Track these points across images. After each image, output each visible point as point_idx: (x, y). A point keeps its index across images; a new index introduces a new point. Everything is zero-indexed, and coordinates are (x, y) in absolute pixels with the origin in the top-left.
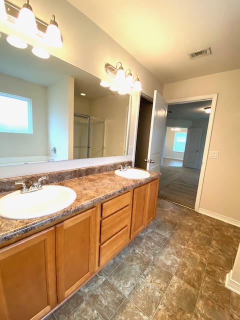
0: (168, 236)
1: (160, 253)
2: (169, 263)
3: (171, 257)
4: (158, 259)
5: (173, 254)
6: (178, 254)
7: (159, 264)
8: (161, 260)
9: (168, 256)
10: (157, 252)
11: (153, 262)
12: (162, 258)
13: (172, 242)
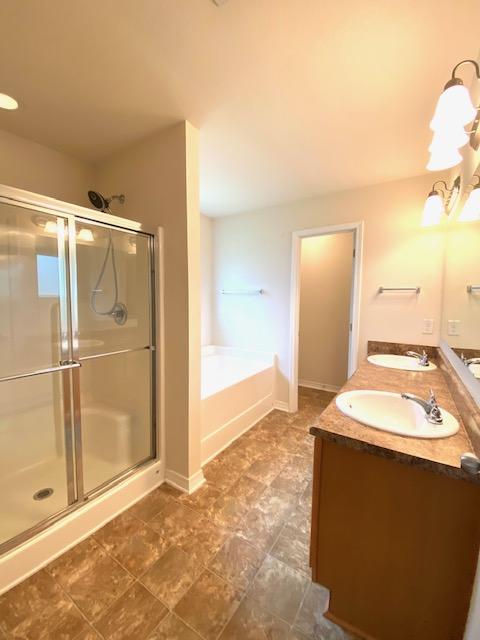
0: (269, 559)
1: (288, 512)
2: (274, 500)
3: (270, 509)
4: (291, 502)
5: (263, 514)
6: (254, 517)
7: (289, 496)
8: (286, 501)
9: (274, 511)
10: (293, 514)
11: (298, 497)
12: (284, 505)
13: (260, 544)
